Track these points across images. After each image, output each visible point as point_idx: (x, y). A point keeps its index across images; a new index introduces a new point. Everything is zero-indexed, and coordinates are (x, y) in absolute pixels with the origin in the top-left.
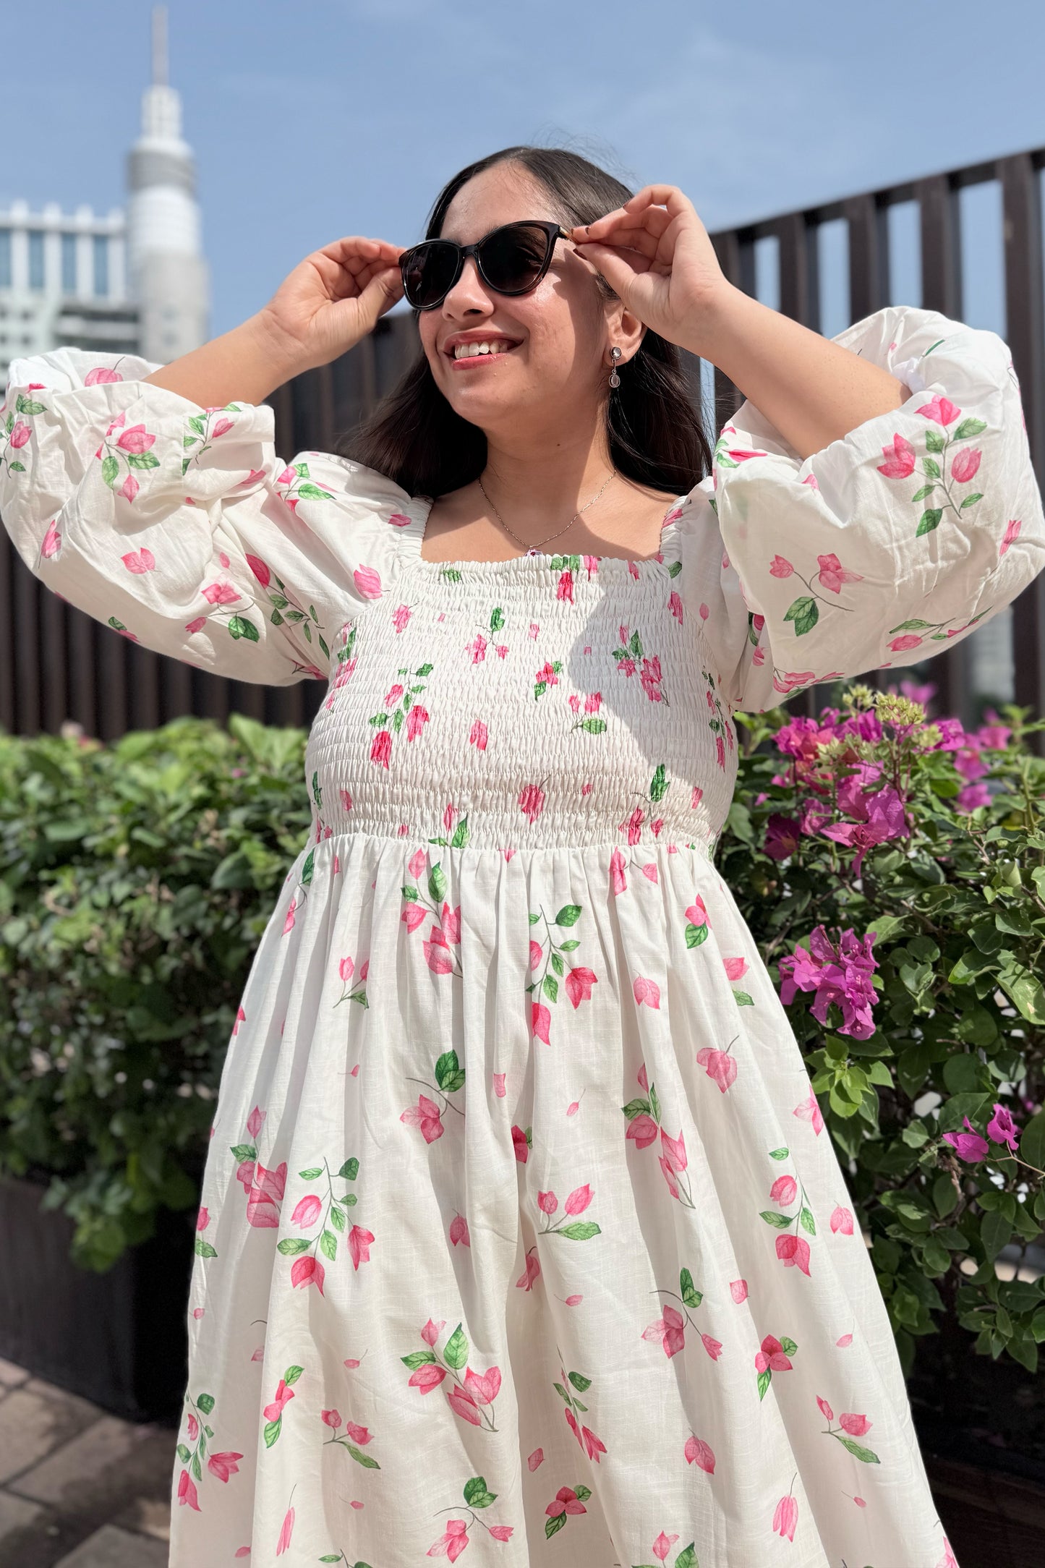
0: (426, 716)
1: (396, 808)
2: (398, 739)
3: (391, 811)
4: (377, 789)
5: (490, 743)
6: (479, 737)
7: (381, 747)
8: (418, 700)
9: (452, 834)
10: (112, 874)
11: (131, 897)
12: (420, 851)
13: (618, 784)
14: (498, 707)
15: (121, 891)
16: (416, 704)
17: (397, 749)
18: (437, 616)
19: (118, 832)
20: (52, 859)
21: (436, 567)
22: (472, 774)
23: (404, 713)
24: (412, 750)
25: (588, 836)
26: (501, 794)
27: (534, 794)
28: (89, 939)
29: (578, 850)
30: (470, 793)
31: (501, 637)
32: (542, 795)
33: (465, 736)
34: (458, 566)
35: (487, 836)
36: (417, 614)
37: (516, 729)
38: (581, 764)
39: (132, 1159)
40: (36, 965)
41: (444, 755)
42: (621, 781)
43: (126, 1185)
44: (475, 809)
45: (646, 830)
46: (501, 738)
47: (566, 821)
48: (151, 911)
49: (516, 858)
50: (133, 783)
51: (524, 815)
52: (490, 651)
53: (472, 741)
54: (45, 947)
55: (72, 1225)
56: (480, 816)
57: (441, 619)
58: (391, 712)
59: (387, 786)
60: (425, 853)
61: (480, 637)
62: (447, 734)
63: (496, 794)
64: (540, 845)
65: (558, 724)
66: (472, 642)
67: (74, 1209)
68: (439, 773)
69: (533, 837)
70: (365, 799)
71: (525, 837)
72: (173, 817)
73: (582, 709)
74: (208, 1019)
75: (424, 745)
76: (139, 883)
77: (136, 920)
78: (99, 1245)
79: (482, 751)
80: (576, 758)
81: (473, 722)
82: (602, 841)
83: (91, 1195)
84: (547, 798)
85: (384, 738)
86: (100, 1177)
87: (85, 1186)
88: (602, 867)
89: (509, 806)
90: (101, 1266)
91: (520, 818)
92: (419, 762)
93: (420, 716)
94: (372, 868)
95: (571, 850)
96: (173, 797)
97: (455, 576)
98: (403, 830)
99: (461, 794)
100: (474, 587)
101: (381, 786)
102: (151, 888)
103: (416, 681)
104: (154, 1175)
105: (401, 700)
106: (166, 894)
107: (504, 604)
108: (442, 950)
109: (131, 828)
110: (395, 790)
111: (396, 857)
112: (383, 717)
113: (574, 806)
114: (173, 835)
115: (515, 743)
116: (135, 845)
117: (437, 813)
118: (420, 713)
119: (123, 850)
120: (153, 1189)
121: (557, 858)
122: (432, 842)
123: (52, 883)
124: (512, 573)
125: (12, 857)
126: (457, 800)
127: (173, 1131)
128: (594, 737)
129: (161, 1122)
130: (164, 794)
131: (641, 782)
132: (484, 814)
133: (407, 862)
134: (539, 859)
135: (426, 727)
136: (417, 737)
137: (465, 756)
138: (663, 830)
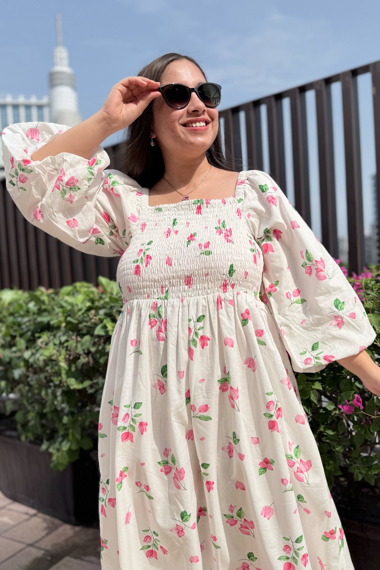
0: (151, 258)
1: (145, 290)
2: (142, 267)
3: (144, 291)
4: (138, 284)
5: (173, 263)
6: (169, 262)
7: (137, 270)
8: (147, 253)
9: (164, 295)
10: (60, 334)
11: (67, 341)
12: (154, 302)
13: (217, 272)
14: (174, 251)
15: (63, 339)
16: (147, 254)
17: (142, 270)
18: (155, 224)
19: (62, 319)
20: (39, 330)
21: (153, 208)
22: (168, 275)
23: (144, 258)
24: (147, 270)
25: (209, 291)
26: (178, 280)
27: (189, 279)
28: (53, 355)
29: (206, 296)
30: (168, 281)
31: (176, 228)
32: (192, 279)
33: (164, 262)
34: (161, 206)
35: (175, 295)
36: (148, 225)
37: (181, 258)
38: (204, 266)
39: (71, 431)
40: (35, 366)
41: (158, 270)
42: (218, 271)
43: (69, 441)
44: (170, 286)
45: (229, 287)
46: (176, 261)
47: (201, 287)
48: (74, 345)
49: (185, 301)
50: (66, 302)
51: (187, 286)
52: (172, 232)
53: (167, 264)
54: (38, 359)
55: (51, 455)
56: (172, 288)
57: (156, 225)
58: (139, 258)
59: (141, 283)
60: (156, 303)
61: (169, 229)
62: (158, 262)
63: (177, 280)
64: (193, 295)
65: (195, 254)
66: (166, 231)
67: (51, 450)
68: (157, 276)
69: (190, 293)
70: (135, 288)
71: (188, 294)
72: (80, 313)
73: (203, 248)
74: (95, 381)
75: (151, 267)
76: (69, 336)
77: (69, 348)
78: (60, 461)
79: (170, 267)
80: (202, 265)
81: (167, 257)
82: (214, 292)
83: (57, 445)
84: (194, 280)
85: (138, 267)
86: (60, 439)
87: (55, 442)
88: (214, 301)
89: (181, 284)
90: (61, 469)
91: (185, 287)
92: (150, 273)
93: (149, 258)
94: (140, 310)
95: (203, 296)
96: (80, 306)
97: (160, 210)
98: (148, 296)
99: (165, 282)
100: (167, 213)
101: (139, 283)
102: (74, 337)
103: (147, 247)
104: (78, 436)
105: (142, 254)
106: (79, 339)
107: (177, 217)
108: (161, 334)
109: (66, 317)
110: (144, 284)
111: (147, 305)
112: (137, 260)
113: (203, 281)
114: (80, 319)
115: (181, 262)
116: (68, 323)
117: (158, 289)
118: (149, 257)
119: (64, 325)
120: (78, 442)
121: (198, 299)
122: (158, 299)
123: (39, 337)
124: (180, 206)
125: (25, 330)
126: (164, 284)
127: (84, 421)
128: (207, 257)
129: (80, 419)
130: (77, 305)
131: (225, 270)
132: (174, 288)
133: (151, 307)
134: (192, 300)
135: (151, 261)
136: (148, 265)
137: (165, 269)
138: (235, 287)
